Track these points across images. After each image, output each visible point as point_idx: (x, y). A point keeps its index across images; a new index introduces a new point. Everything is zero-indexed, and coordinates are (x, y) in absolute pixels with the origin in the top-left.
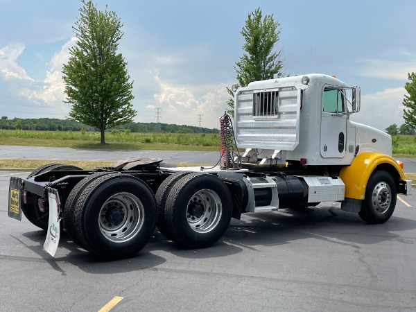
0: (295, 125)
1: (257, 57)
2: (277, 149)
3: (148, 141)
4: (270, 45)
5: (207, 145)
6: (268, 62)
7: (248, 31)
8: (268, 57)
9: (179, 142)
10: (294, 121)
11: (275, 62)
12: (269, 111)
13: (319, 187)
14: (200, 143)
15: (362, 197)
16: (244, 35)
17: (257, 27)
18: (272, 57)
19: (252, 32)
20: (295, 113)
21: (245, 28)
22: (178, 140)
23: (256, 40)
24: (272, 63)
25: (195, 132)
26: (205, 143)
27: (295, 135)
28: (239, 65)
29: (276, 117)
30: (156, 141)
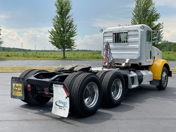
0: (138, 48)
1: (62, 16)
2: (128, 58)
3: (8, 56)
4: (68, 11)
5: (39, 57)
6: (67, 19)
7: (57, 4)
8: (67, 17)
9: (24, 56)
10: (137, 46)
11: (71, 18)
12: (118, 41)
13: (146, 75)
14: (35, 56)
15: (160, 79)
16: (56, 6)
17: (62, 3)
18: (69, 16)
19: (59, 4)
20: (138, 42)
21: (56, 3)
22: (24, 55)
23: (62, 8)
24: (69, 19)
25: (20, 51)
26: (38, 56)
27: (138, 52)
28: (54, 20)
29: (127, 44)
30: (12, 56)
